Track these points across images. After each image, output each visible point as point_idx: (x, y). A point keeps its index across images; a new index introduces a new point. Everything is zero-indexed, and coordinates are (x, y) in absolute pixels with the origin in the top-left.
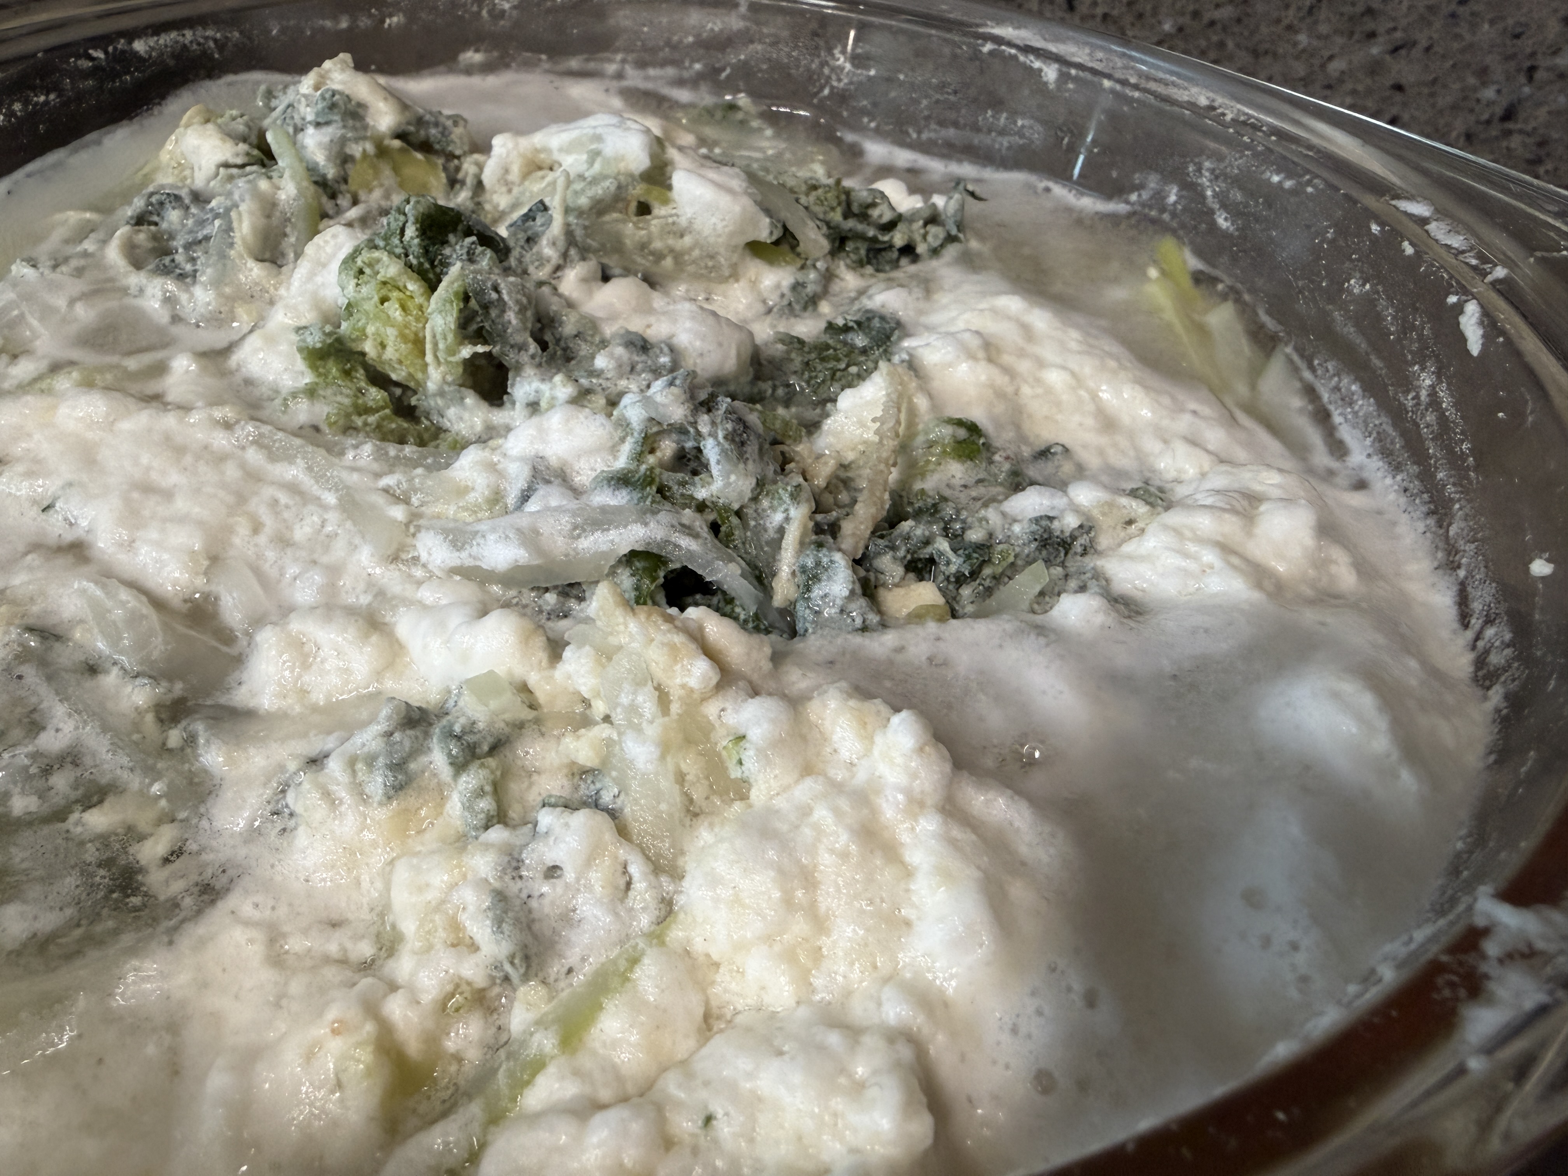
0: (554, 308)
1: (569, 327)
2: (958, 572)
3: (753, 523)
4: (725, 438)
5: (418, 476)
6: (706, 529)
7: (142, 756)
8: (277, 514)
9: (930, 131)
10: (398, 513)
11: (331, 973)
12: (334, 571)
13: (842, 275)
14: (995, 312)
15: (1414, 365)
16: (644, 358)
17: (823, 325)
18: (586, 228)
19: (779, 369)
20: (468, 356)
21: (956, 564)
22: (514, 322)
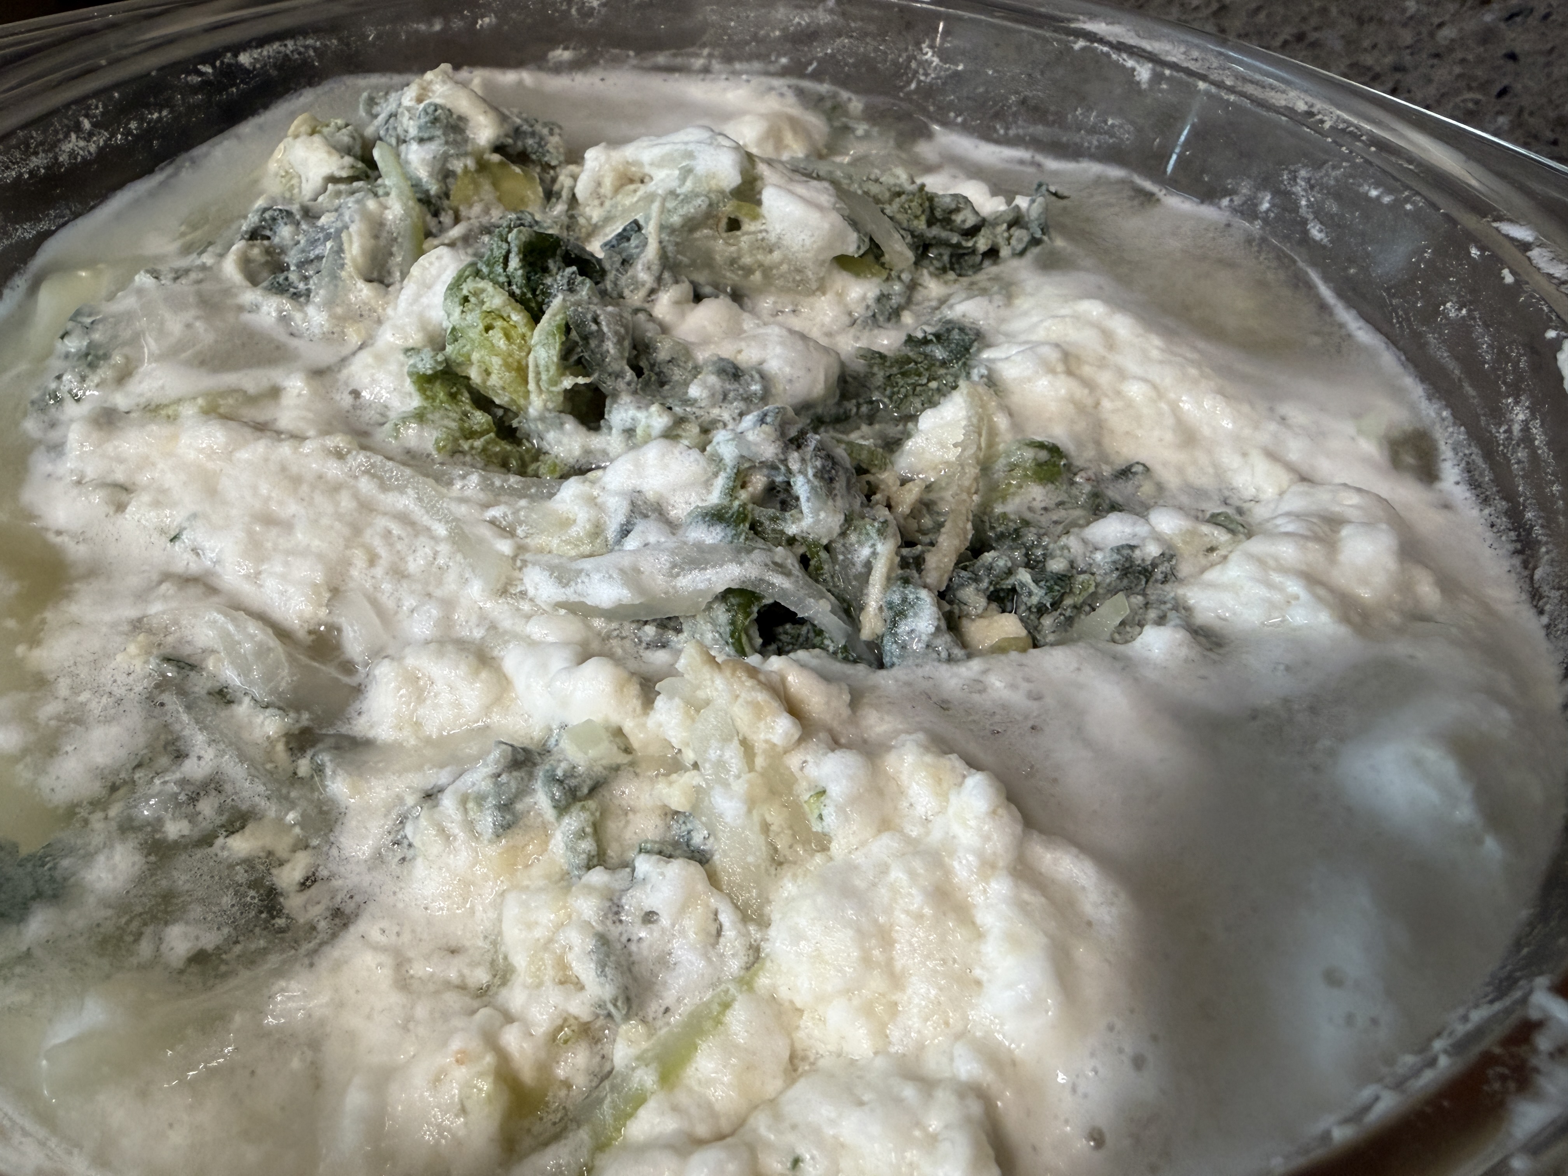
0: (649, 334)
1: (663, 353)
2: (1039, 603)
3: (841, 557)
4: (815, 475)
5: (522, 508)
6: (797, 565)
7: (277, 785)
8: (391, 545)
9: (1018, 127)
10: (505, 547)
11: (453, 1000)
12: (448, 605)
13: (925, 284)
14: (1076, 318)
15: (1508, 397)
16: (736, 386)
17: (904, 337)
18: (677, 244)
19: (864, 386)
20: (569, 387)
21: (1038, 595)
22: (612, 351)
